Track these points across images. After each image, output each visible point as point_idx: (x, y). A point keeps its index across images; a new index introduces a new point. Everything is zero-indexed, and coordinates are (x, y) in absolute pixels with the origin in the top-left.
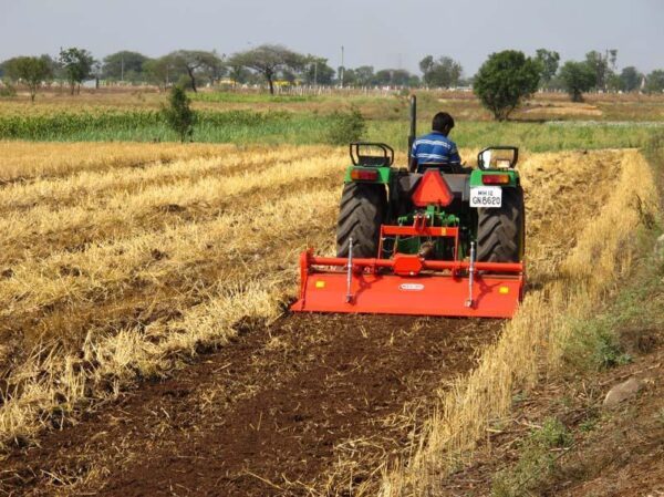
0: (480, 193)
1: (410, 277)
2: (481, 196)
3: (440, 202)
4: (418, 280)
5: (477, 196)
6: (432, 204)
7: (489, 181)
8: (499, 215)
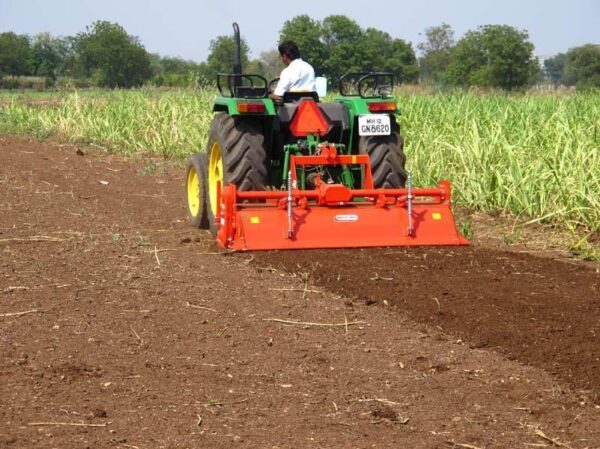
0: (368, 121)
1: (339, 207)
2: (370, 125)
3: (319, 133)
4: (348, 210)
5: (366, 124)
6: (312, 134)
7: (377, 109)
8: (387, 144)
